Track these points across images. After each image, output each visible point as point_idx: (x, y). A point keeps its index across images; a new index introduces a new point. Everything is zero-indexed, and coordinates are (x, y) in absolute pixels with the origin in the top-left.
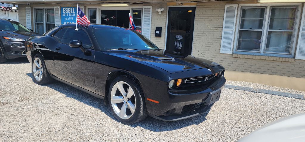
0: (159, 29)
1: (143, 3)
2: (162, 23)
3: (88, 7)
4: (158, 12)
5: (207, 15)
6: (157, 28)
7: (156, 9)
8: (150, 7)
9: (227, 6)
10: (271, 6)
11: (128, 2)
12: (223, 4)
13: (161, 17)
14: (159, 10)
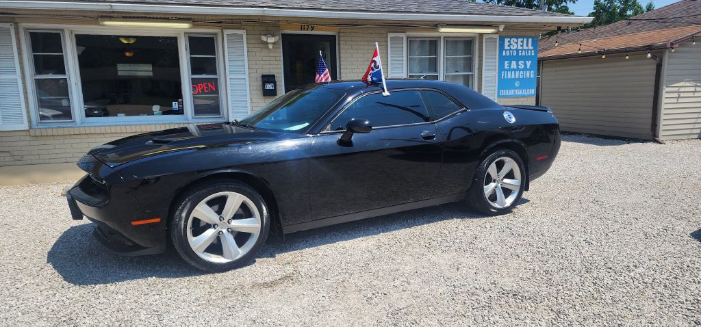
0: (268, 79)
1: (221, 22)
2: (274, 66)
3: (23, 25)
4: (267, 43)
5: (360, 51)
6: (263, 76)
7: (262, 37)
8: (242, 32)
9: (391, 35)
10: (445, 37)
11: (190, 19)
12: (383, 31)
13: (271, 54)
14: (271, 40)
